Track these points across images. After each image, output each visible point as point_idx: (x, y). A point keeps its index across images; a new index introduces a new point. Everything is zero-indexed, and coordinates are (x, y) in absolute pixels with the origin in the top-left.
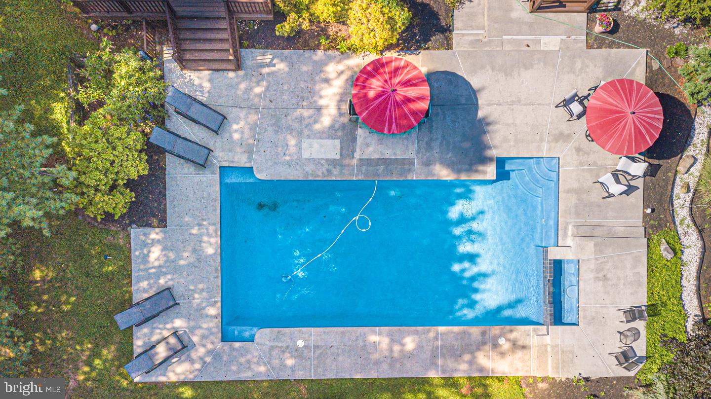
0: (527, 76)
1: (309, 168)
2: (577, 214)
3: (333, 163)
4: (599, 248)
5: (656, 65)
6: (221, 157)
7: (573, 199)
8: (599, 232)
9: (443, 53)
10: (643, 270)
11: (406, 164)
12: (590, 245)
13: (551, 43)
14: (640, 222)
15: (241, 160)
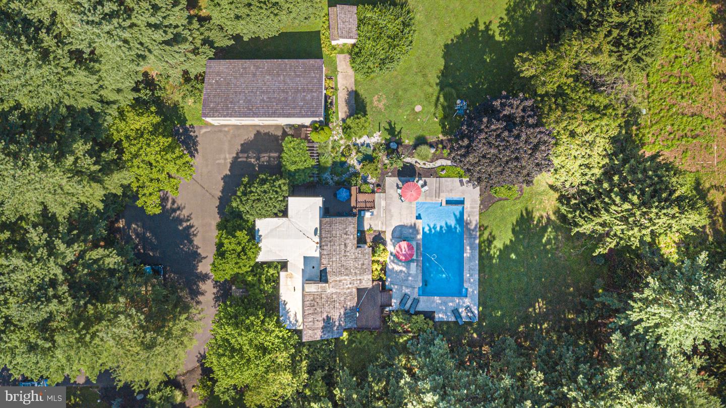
0: (393, 211)
1: (419, 272)
2: (432, 197)
3: (417, 265)
4: (443, 192)
5: (390, 174)
6: (416, 296)
7: (428, 198)
8: (438, 191)
9: (387, 233)
10: (449, 179)
11: (418, 245)
12: (441, 194)
13: (383, 203)
14: (435, 179)
15: (416, 290)
